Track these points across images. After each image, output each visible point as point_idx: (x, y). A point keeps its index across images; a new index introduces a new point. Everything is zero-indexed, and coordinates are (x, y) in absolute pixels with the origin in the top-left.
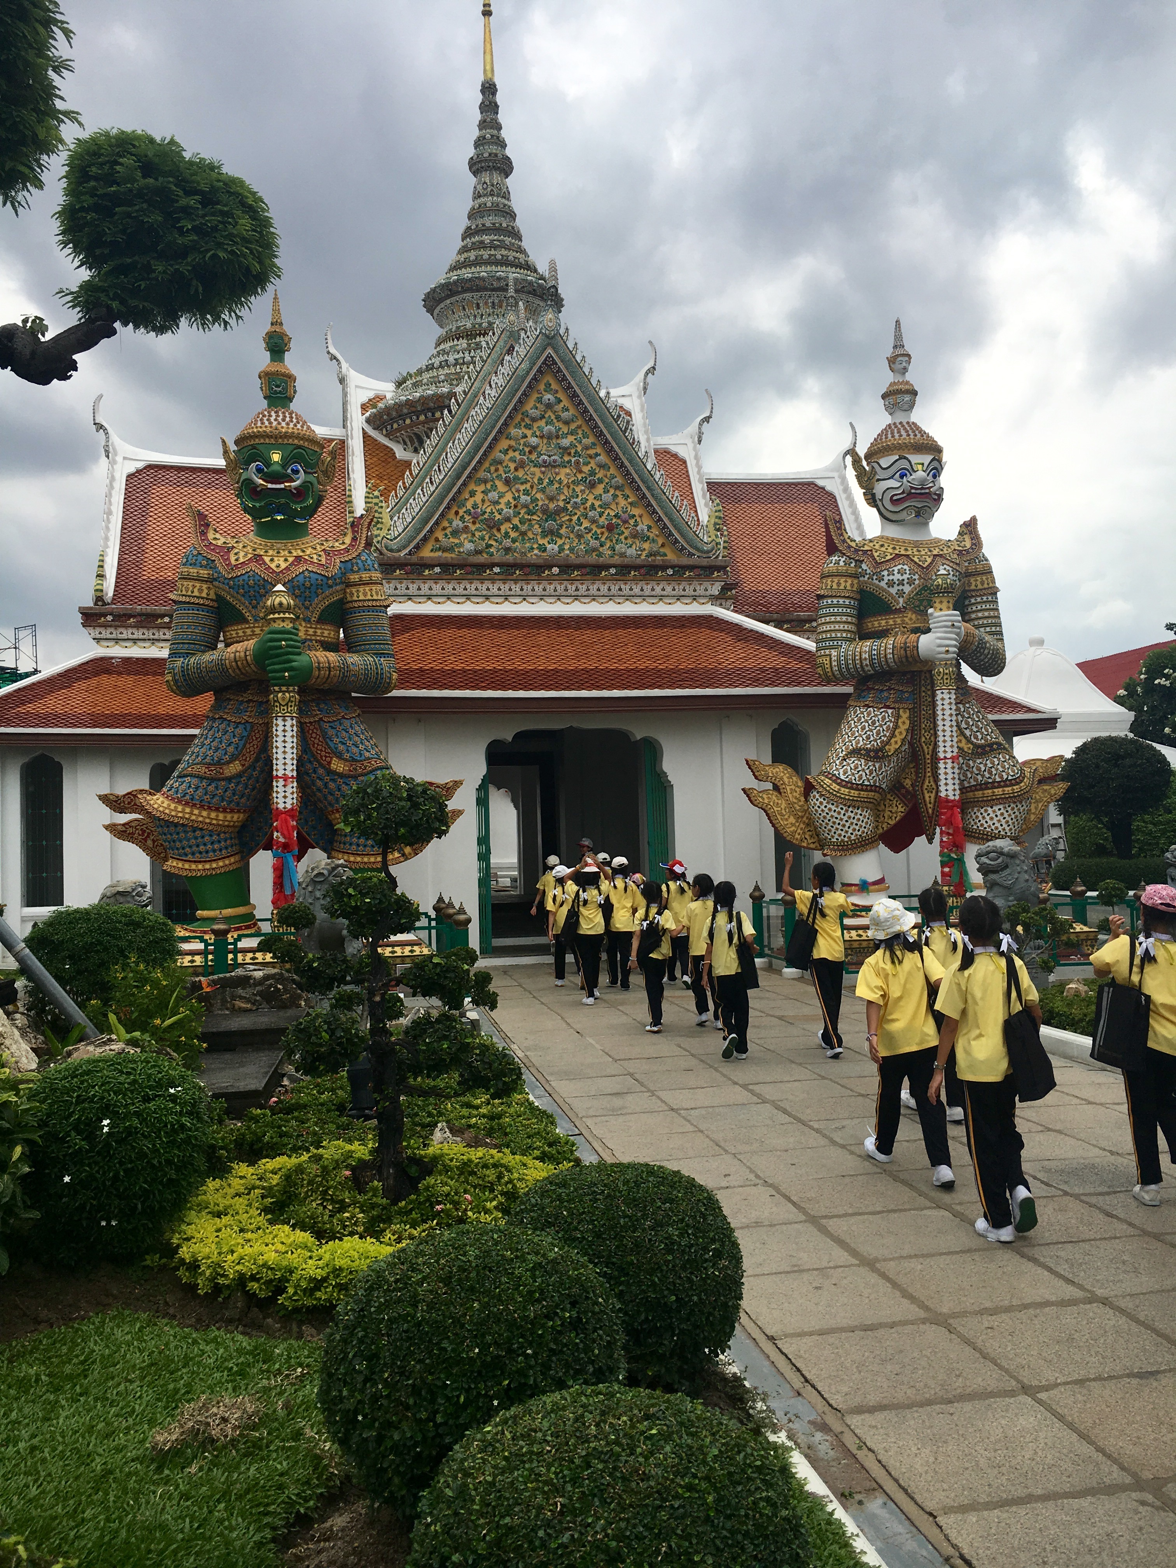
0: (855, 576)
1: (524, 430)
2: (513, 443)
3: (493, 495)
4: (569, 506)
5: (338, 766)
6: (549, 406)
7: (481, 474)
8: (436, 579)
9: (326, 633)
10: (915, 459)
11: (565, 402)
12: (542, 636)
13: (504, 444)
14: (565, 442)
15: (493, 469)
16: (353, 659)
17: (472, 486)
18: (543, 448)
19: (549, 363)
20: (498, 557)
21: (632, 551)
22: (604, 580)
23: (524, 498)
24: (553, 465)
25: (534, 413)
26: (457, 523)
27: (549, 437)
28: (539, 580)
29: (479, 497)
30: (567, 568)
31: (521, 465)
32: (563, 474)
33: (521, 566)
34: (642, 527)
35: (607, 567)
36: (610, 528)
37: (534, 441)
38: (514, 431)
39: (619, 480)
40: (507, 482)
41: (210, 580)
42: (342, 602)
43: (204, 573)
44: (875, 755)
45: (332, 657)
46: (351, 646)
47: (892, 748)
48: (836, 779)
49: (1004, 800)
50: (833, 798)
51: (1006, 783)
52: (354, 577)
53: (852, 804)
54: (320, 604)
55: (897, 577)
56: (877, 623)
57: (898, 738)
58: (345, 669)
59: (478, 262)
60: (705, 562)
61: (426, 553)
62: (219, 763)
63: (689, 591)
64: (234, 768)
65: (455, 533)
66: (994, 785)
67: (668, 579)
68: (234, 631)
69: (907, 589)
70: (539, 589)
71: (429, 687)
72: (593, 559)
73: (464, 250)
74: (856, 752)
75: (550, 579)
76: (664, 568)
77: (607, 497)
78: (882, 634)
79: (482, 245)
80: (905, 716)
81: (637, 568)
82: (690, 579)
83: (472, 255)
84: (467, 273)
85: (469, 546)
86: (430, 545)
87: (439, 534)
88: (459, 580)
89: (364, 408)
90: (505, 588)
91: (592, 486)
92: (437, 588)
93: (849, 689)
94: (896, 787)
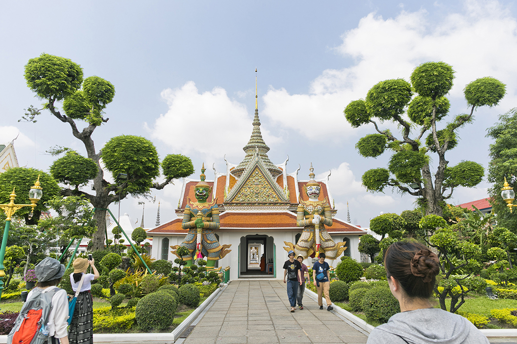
0: (303, 208)
1: (252, 178)
2: (250, 181)
3: (246, 190)
4: (260, 192)
5: (208, 242)
6: (257, 174)
7: (244, 186)
8: (235, 206)
9: (208, 219)
10: (313, 187)
11: (260, 173)
12: (253, 217)
13: (248, 181)
14: (260, 180)
15: (246, 185)
16: (211, 223)
17: (242, 189)
18: (256, 181)
19: (257, 166)
20: (246, 201)
21: (272, 200)
22: (266, 206)
23: (252, 191)
24: (258, 184)
25: (254, 175)
26: (239, 195)
27: (257, 179)
28: (254, 206)
29: (243, 191)
30: (259, 204)
31: (252, 184)
32: (260, 186)
33: (250, 203)
34: (274, 196)
35: (267, 203)
36: (268, 196)
37: (254, 180)
38: (250, 179)
39: (270, 187)
40: (249, 188)
41: (190, 210)
42: (211, 213)
43: (189, 209)
44: (306, 241)
45: (208, 223)
46: (212, 221)
47: (309, 240)
48: (299, 246)
49: (331, 250)
50: (298, 249)
51: (331, 247)
52: (213, 209)
53: (301, 250)
54: (207, 214)
55: (310, 208)
56: (307, 216)
57: (311, 238)
58: (210, 225)
59: (252, 143)
60: (286, 202)
61: (233, 201)
62: (189, 241)
63: (283, 208)
64: (192, 242)
65: (239, 197)
66: (329, 247)
67: (279, 206)
68: (193, 218)
69: (312, 210)
70: (254, 208)
71: (229, 227)
72: (265, 202)
73: (251, 140)
74: (302, 240)
75: (256, 206)
76: (278, 203)
77: (267, 190)
78: (308, 218)
79: (254, 139)
80: (312, 234)
81: (272, 203)
82: (283, 206)
83: (252, 141)
84: (250, 145)
85: (241, 200)
86: (234, 199)
87: (236, 197)
88: (239, 206)
89: (231, 170)
90: (247, 207)
91: (265, 188)
92: (235, 208)
93: (303, 228)
94: (312, 247)
